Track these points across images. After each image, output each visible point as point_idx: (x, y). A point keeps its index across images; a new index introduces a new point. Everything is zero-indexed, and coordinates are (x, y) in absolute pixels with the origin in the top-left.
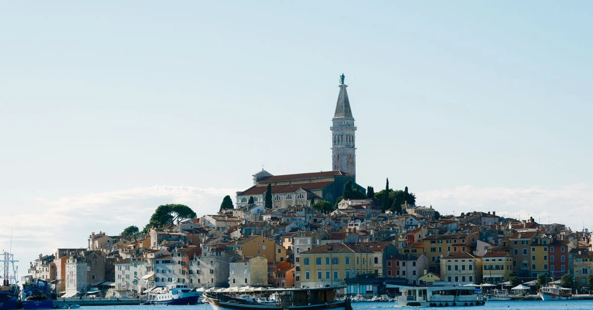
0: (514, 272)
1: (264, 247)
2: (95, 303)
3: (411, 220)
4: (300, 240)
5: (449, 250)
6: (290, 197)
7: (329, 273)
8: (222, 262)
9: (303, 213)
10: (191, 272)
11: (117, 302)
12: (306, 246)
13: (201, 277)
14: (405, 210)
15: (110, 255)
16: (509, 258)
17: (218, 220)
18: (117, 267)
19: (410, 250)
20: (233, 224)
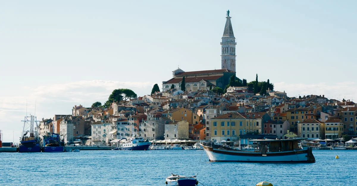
0: (344, 132)
1: (186, 115)
2: (84, 148)
3: (275, 99)
4: (209, 111)
5: (303, 118)
6: (196, 85)
7: (229, 131)
8: (160, 124)
9: (207, 94)
10: (140, 130)
11: (97, 148)
12: (213, 114)
13: (146, 133)
14: (268, 93)
15: (87, 119)
16: (341, 123)
17: (154, 98)
18: (93, 127)
19: (278, 118)
20: (164, 101)
